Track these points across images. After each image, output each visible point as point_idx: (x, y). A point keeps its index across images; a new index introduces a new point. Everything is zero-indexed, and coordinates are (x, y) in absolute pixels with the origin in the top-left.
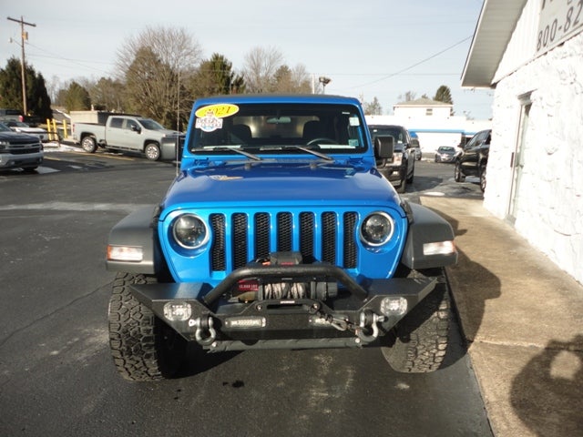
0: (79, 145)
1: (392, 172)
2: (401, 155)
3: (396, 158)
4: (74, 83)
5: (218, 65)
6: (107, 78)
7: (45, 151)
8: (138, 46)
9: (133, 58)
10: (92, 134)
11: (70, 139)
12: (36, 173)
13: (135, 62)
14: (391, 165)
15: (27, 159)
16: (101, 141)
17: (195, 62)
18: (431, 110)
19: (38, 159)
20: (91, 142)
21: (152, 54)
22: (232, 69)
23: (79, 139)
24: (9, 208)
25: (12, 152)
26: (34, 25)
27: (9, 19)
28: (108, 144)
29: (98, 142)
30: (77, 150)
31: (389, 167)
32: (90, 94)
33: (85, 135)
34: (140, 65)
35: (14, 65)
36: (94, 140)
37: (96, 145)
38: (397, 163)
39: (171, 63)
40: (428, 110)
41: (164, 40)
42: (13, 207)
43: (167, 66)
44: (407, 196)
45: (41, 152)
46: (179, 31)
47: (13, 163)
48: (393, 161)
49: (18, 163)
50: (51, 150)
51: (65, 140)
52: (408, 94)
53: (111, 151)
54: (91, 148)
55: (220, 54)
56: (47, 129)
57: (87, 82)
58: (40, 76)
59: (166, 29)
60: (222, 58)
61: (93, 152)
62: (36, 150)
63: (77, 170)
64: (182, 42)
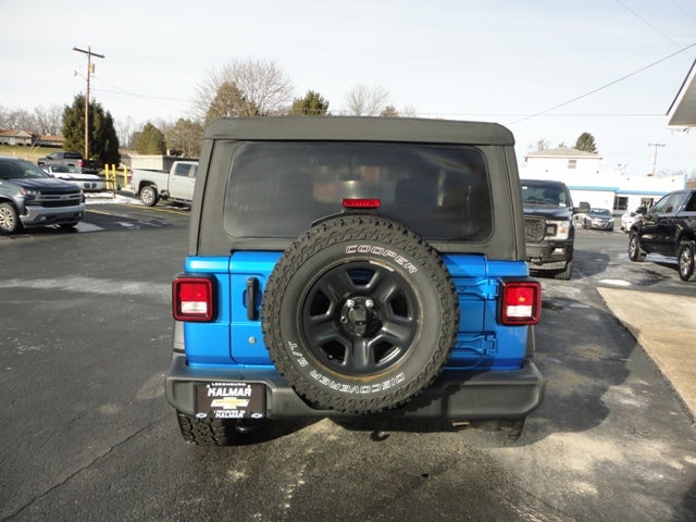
0: (138, 196)
1: (553, 249)
2: (567, 225)
3: (559, 229)
4: (149, 124)
5: (313, 104)
6: (185, 119)
7: (87, 202)
8: (221, 81)
9: (214, 95)
10: (153, 183)
11: (127, 188)
12: (75, 231)
13: (216, 99)
14: (552, 238)
15: (62, 214)
16: (163, 192)
17: (285, 100)
18: (574, 162)
19: (76, 214)
20: (151, 193)
21: (236, 90)
22: (329, 110)
23: (137, 189)
24: (8, 286)
25: (44, 204)
26: (102, 57)
27: (75, 49)
28: (171, 196)
29: (159, 193)
30: (135, 202)
31: (549, 242)
32: (166, 137)
33: (144, 184)
34: (221, 103)
35: (80, 102)
36: (155, 190)
37: (157, 198)
38: (562, 236)
39: (257, 101)
40: (570, 161)
41: (251, 74)
42: (15, 283)
43: (253, 104)
44: (576, 286)
45: (82, 204)
46: (269, 64)
47: (44, 218)
48: (555, 233)
49: (51, 218)
50: (103, 202)
51: (123, 189)
52: (541, 142)
53: (175, 204)
54: (151, 200)
55: (316, 92)
56: (104, 176)
57: (164, 124)
58: (109, 115)
59: (255, 62)
60: (318, 96)
61: (153, 205)
62: (76, 203)
63: (126, 228)
64: (271, 77)
